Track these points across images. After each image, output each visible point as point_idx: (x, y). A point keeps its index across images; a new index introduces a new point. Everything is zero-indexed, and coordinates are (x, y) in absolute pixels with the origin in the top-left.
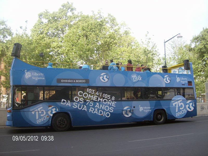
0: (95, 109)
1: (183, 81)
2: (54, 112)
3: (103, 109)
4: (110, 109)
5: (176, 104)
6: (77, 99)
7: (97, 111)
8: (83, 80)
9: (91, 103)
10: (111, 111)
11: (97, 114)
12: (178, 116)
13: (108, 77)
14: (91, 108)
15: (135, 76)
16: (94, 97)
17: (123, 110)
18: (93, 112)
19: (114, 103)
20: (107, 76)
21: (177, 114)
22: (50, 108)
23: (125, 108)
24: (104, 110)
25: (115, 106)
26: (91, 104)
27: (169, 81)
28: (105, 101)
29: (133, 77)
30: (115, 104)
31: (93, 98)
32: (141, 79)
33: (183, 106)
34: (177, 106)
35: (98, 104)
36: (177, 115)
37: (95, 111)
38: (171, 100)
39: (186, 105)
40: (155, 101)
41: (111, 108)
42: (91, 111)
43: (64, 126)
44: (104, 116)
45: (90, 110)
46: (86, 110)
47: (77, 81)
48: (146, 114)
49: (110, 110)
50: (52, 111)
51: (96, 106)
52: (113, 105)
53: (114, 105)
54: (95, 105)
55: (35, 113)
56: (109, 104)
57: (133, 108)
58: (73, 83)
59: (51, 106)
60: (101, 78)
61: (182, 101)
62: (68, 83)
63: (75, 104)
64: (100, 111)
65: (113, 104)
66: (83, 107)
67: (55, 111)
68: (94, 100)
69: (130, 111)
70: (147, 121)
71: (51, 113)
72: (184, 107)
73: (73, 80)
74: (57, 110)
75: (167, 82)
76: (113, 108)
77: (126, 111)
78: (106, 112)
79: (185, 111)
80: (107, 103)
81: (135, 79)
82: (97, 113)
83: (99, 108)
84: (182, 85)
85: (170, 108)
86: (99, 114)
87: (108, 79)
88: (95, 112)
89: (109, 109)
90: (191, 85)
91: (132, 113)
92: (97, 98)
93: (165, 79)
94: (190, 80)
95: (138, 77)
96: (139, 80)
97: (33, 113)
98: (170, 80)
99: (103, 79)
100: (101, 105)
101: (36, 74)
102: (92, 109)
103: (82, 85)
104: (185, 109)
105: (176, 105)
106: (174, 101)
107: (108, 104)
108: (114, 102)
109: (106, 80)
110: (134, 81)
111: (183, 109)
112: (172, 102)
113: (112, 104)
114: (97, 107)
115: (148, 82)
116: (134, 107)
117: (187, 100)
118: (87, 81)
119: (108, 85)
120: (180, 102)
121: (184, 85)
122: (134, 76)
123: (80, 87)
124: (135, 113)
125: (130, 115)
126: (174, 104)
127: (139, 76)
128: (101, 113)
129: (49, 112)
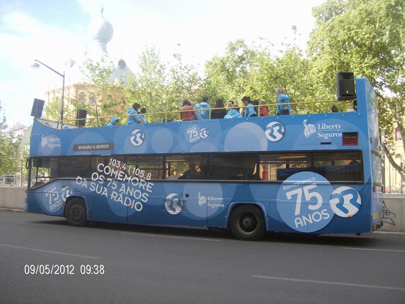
0: (120, 195)
1: (325, 132)
2: (68, 196)
3: (131, 195)
4: (143, 195)
5: (297, 194)
6: (95, 176)
7: (122, 199)
8: (106, 144)
9: (113, 184)
10: (145, 199)
11: (122, 203)
12: (300, 225)
13: (143, 137)
14: (114, 192)
15: (193, 130)
16: (118, 173)
17: (165, 200)
18: (117, 199)
19: (150, 185)
20: (142, 135)
21: (298, 221)
22: (64, 189)
23: (170, 197)
24: (132, 198)
25: (151, 191)
26: (114, 186)
27: (279, 136)
28: (135, 181)
29: (190, 133)
30: (151, 187)
31: (117, 176)
32: (206, 136)
33: (320, 201)
34: (299, 201)
35: (124, 185)
36: (297, 224)
37: (120, 198)
38: (281, 183)
39: (330, 199)
40: (236, 185)
41: (145, 195)
42: (113, 198)
43: (77, 218)
44: (132, 207)
45: (112, 195)
46: (106, 194)
47: (98, 147)
48: (212, 214)
49: (142, 197)
50: (66, 195)
51: (121, 190)
52: (147, 188)
53: (149, 189)
54: (119, 187)
55: (49, 195)
56: (142, 186)
57: (185, 198)
58: (93, 149)
59: (65, 187)
60: (132, 138)
61: (316, 186)
62: (86, 150)
63: (93, 185)
64: (126, 198)
65: (148, 186)
66: (103, 190)
67: (69, 194)
68: (119, 179)
69: (179, 203)
70: (213, 228)
71: (65, 197)
72: (323, 204)
73: (93, 145)
74: (72, 193)
75: (275, 137)
76: (148, 195)
77: (172, 202)
78: (137, 200)
79: (326, 216)
80: (139, 185)
81: (194, 136)
82: (122, 201)
83: (126, 193)
84: (322, 143)
85: (278, 204)
86: (125, 204)
87: (143, 140)
88: (119, 200)
89: (141, 195)
90: (355, 142)
91: (183, 208)
92: (124, 176)
93: (269, 131)
94: (353, 129)
95: (200, 132)
96: (203, 137)
97: (47, 194)
98: (283, 134)
99: (135, 140)
100: (128, 189)
101: (52, 140)
102: (115, 195)
103: (103, 153)
104: (326, 210)
105: (295, 197)
106: (288, 187)
107: (140, 187)
108: (149, 183)
109: (140, 142)
110: (191, 141)
111: (320, 210)
112: (285, 188)
113: (145, 187)
114: (122, 192)
115: (223, 141)
116: (187, 196)
117: (335, 186)
118: (112, 146)
119: (143, 151)
120: (310, 191)
121: (330, 143)
122: (191, 131)
123: (99, 156)
124: (188, 208)
125: (178, 210)
126: (289, 195)
127: (202, 130)
128: (128, 202)
129: (63, 196)
